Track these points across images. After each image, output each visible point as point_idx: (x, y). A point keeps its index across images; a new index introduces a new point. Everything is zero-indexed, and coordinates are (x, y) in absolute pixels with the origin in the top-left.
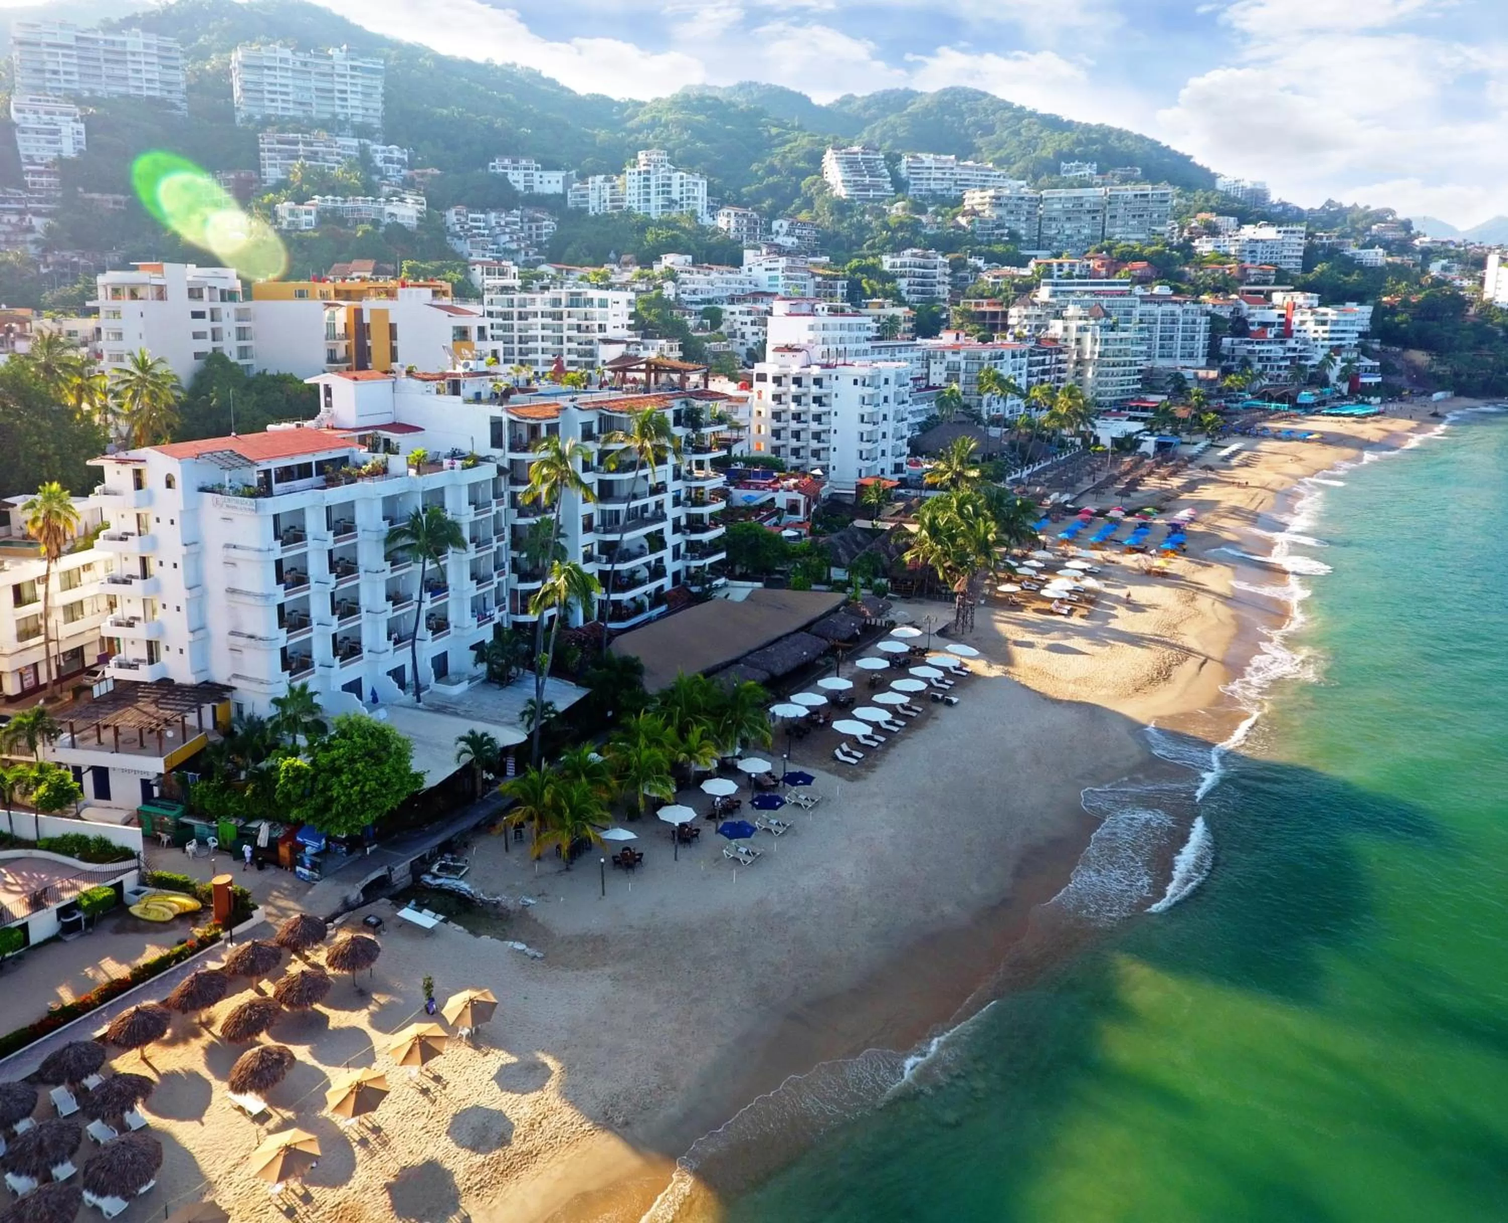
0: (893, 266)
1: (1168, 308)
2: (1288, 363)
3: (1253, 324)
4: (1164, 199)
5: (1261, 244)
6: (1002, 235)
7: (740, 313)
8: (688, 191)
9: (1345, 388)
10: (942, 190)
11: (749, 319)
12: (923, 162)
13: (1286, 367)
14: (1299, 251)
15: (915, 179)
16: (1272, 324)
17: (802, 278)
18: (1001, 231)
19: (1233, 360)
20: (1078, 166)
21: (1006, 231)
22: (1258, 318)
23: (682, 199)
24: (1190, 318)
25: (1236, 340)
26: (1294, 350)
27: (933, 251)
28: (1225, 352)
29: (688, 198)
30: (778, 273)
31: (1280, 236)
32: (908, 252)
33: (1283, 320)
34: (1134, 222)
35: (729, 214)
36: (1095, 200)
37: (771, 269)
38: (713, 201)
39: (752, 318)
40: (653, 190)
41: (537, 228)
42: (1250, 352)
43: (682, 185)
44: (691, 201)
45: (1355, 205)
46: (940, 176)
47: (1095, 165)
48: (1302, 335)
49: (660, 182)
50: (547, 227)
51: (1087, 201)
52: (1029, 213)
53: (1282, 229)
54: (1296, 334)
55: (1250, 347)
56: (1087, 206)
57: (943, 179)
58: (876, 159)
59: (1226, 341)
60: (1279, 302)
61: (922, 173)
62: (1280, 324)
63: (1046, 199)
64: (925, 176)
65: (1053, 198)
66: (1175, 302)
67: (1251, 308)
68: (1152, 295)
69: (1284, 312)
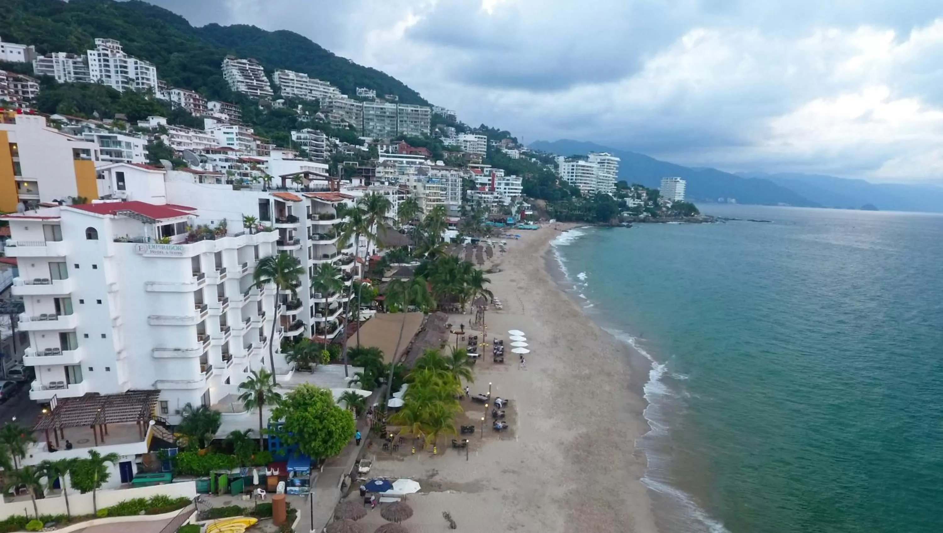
0: (299, 138)
1: (444, 172)
2: (496, 204)
3: (477, 183)
4: (426, 113)
5: (468, 143)
6: (345, 126)
7: (220, 160)
8: (142, 73)
9: (519, 217)
10: (301, 95)
11: (227, 164)
12: (288, 75)
13: (496, 206)
14: (484, 148)
15: (284, 86)
16: (486, 184)
17: (248, 141)
18: (345, 124)
19: (472, 202)
20: (365, 91)
21: (347, 124)
22: (479, 181)
23: (138, 79)
24: (453, 178)
25: (473, 192)
26: (497, 198)
27: (319, 131)
28: (469, 198)
29: (143, 78)
30: (234, 136)
31: (476, 140)
32: (305, 130)
33: (490, 182)
34: (412, 126)
35: (179, 94)
36: (390, 110)
37: (228, 133)
38: (161, 83)
39: (229, 164)
40: (112, 69)
41: (23, 86)
42: (481, 198)
43: (136, 68)
44: (145, 81)
45: (493, 128)
46: (299, 86)
47: (375, 92)
48: (499, 190)
49: (118, 63)
50: (32, 86)
51: (388, 111)
52: (356, 114)
53: (477, 136)
54: (496, 190)
55: (480, 195)
56: (388, 114)
57: (301, 88)
58: (259, 70)
59: (469, 192)
60: (488, 173)
61: (289, 83)
62: (489, 184)
63: (366, 107)
64: (291, 84)
65: (369, 107)
66: (447, 170)
67: (476, 175)
68: (436, 165)
69: (491, 178)
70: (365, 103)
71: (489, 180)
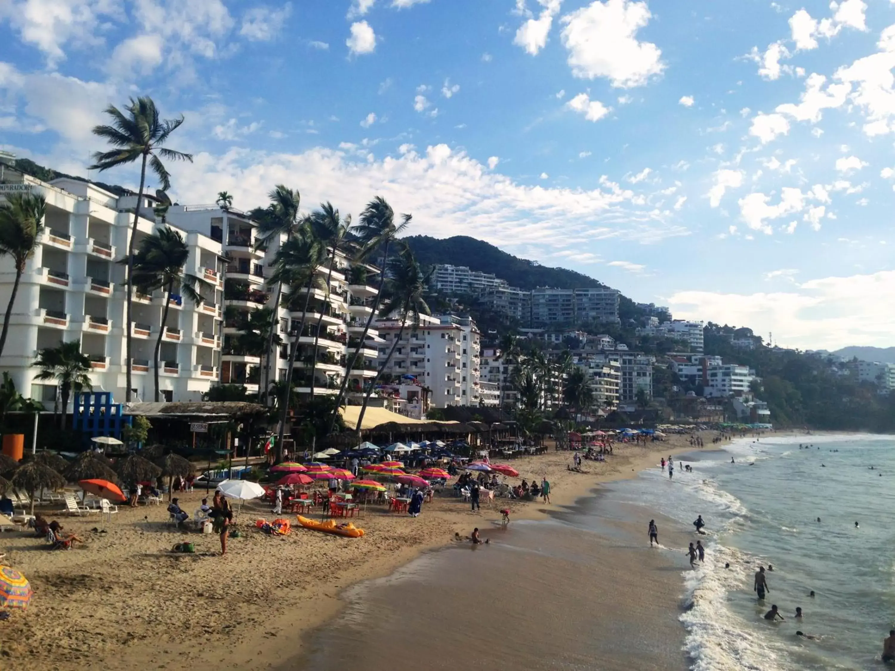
3: (681, 376)
10: (461, 291)
15: (442, 281)
16: (694, 376)
34: (593, 314)
45: (726, 326)
46: (459, 280)
52: (523, 304)
56: (562, 301)
57: (461, 283)
60: (697, 362)
61: (447, 278)
62: (700, 376)
63: (534, 296)
64: (449, 279)
65: (539, 295)
66: (631, 355)
67: (679, 365)
68: (616, 350)
69: (700, 367)
70: (533, 291)
71: (699, 370)
